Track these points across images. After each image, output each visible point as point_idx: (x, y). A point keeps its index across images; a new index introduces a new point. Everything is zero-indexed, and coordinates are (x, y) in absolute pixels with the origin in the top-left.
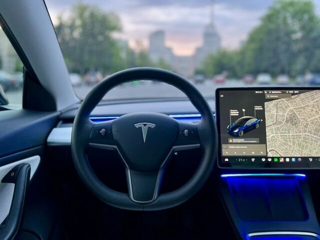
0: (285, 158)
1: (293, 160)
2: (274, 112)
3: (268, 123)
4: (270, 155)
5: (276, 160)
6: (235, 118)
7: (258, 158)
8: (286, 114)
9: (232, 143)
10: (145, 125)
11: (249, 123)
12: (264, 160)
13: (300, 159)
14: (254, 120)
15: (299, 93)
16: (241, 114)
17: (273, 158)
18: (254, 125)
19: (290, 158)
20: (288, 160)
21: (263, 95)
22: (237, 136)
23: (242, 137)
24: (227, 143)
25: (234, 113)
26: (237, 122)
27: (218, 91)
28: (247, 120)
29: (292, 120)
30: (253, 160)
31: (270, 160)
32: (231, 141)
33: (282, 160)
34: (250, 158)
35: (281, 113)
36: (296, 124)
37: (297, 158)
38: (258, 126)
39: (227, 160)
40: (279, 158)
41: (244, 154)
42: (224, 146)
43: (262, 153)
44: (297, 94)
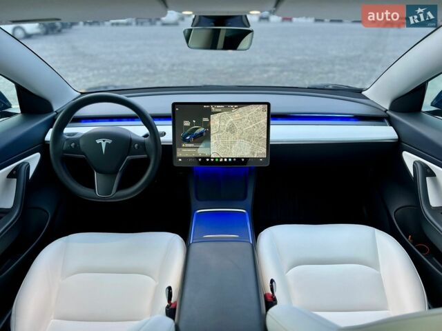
0: (224, 159)
1: (230, 160)
2: (218, 123)
3: (213, 131)
4: (213, 156)
5: (217, 160)
6: (187, 127)
7: (204, 159)
8: (226, 125)
9: (185, 147)
10: (104, 141)
11: (198, 132)
12: (208, 160)
13: (235, 160)
14: (202, 129)
15: (238, 107)
16: (192, 124)
17: (215, 159)
18: (201, 134)
19: (228, 159)
20: (226, 160)
21: (210, 108)
22: (189, 142)
23: (192, 143)
24: (181, 147)
25: (187, 123)
26: (188, 130)
27: (174, 105)
28: (197, 129)
29: (231, 129)
30: (200, 160)
31: (212, 160)
32: (183, 145)
33: (221, 160)
34: (197, 158)
35: (223, 124)
36: (234, 132)
37: (232, 159)
38: (204, 134)
39: (180, 160)
40: (219, 159)
41: (194, 155)
42: (178, 150)
43: (207, 155)
44: (236, 108)
